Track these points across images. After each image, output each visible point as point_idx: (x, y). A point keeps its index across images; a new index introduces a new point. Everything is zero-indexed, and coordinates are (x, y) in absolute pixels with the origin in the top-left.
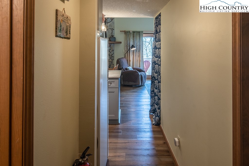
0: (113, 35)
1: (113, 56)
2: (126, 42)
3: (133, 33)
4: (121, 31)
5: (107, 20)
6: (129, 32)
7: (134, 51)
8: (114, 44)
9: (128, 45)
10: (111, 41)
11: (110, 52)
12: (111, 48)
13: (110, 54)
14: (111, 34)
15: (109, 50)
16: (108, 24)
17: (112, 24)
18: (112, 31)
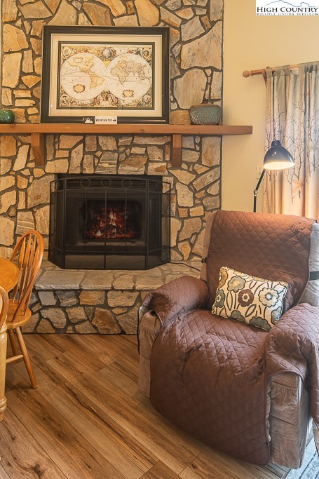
0: (215, 94)
1: (213, 190)
3: (304, 76)
4: (246, 75)
5: (180, 29)
6: (287, 71)
8: (220, 136)
10: (192, 124)
11: (198, 176)
12: (200, 155)
13: (198, 184)
14: (202, 90)
15: (194, 164)
16: (186, 47)
17: (209, 47)
18: (210, 78)
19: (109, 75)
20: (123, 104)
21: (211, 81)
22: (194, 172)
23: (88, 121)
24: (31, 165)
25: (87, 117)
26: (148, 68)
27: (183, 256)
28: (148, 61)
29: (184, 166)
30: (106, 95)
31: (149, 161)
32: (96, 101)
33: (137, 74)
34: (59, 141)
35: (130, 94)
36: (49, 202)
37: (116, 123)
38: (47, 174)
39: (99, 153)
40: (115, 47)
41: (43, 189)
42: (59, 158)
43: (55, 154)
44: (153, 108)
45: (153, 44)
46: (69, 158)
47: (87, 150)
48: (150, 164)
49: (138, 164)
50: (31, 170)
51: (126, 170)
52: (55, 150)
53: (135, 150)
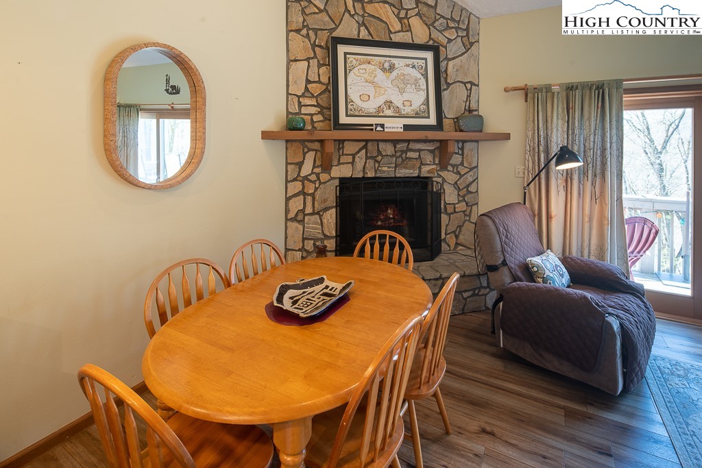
0: (473, 106)
1: (472, 188)
2: (530, 134)
3: (565, 93)
4: (506, 90)
5: (446, 47)
6: (548, 88)
7: (569, 173)
8: (477, 141)
9: (541, 148)
10: (461, 131)
11: (461, 176)
12: (463, 158)
13: (461, 184)
14: (464, 101)
15: (457, 166)
16: (451, 64)
17: (469, 65)
18: (469, 91)
19: (390, 85)
20: (403, 113)
21: (470, 94)
22: (458, 173)
23: (379, 128)
24: (318, 170)
25: (378, 124)
26: (423, 81)
27: (449, 246)
28: (422, 75)
29: (450, 168)
30: (389, 104)
31: (422, 164)
32: (380, 109)
33: (413, 86)
34: (343, 147)
35: (408, 104)
36: (335, 205)
37: (402, 130)
38: (332, 178)
39: (379, 158)
40: (394, 61)
41: (329, 193)
42: (343, 163)
43: (339, 160)
44: (428, 117)
45: (426, 59)
46: (353, 163)
47: (369, 155)
48: (423, 167)
49: (413, 167)
50: (318, 175)
51: (403, 172)
52: (340, 156)
53: (410, 154)
